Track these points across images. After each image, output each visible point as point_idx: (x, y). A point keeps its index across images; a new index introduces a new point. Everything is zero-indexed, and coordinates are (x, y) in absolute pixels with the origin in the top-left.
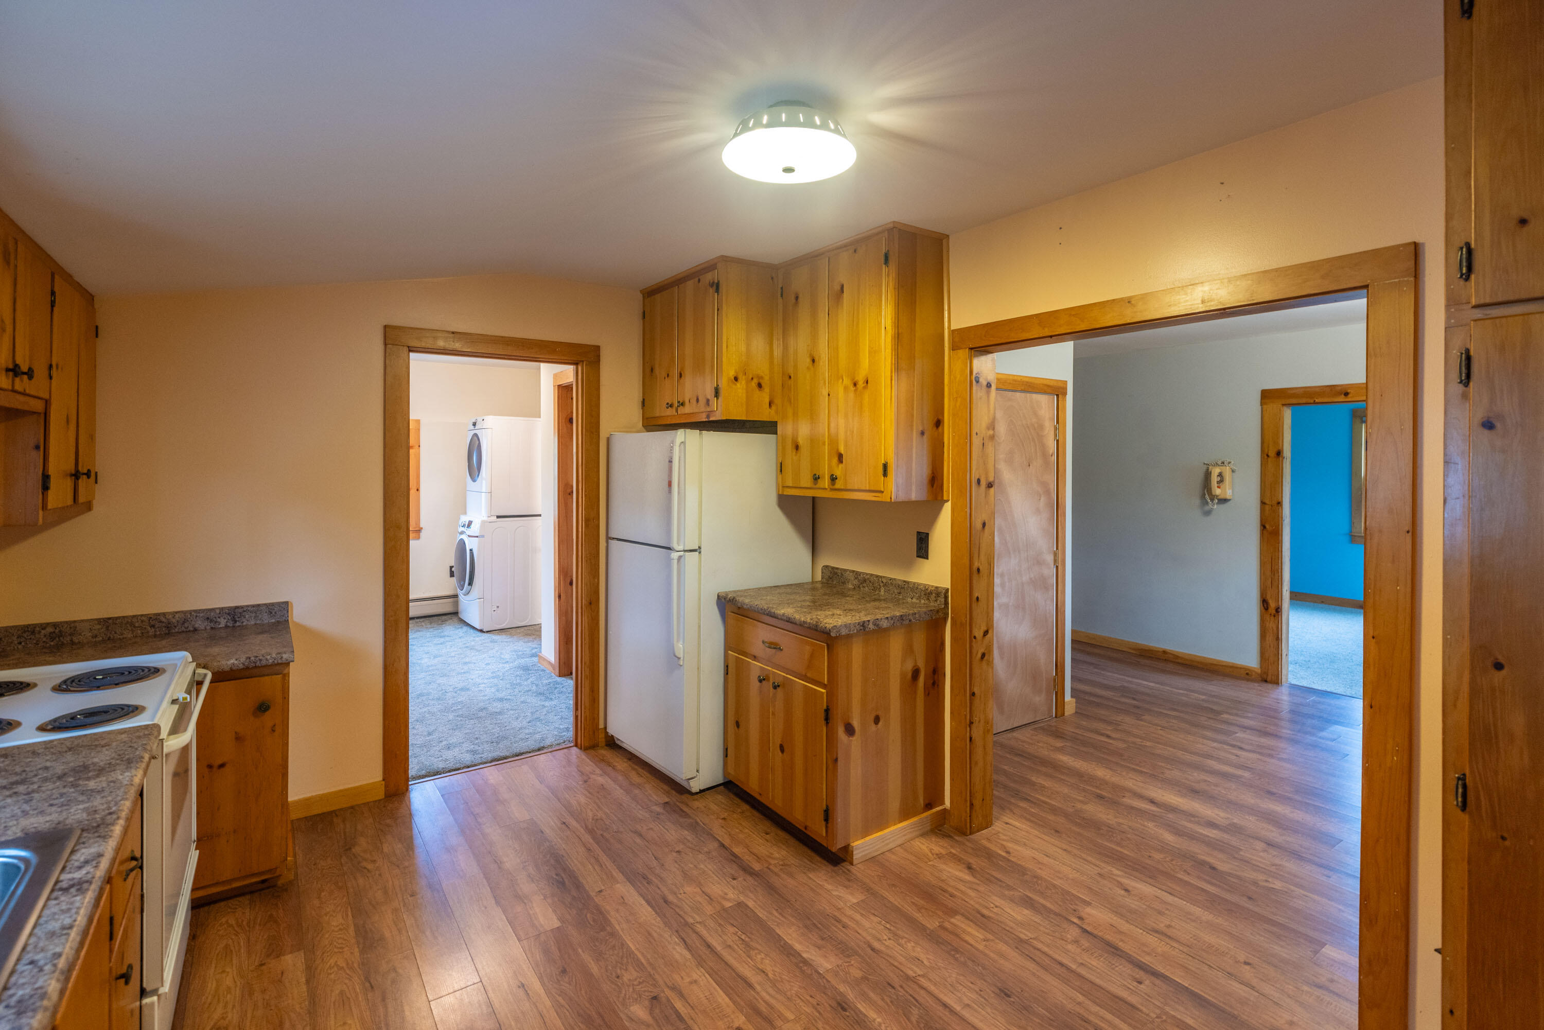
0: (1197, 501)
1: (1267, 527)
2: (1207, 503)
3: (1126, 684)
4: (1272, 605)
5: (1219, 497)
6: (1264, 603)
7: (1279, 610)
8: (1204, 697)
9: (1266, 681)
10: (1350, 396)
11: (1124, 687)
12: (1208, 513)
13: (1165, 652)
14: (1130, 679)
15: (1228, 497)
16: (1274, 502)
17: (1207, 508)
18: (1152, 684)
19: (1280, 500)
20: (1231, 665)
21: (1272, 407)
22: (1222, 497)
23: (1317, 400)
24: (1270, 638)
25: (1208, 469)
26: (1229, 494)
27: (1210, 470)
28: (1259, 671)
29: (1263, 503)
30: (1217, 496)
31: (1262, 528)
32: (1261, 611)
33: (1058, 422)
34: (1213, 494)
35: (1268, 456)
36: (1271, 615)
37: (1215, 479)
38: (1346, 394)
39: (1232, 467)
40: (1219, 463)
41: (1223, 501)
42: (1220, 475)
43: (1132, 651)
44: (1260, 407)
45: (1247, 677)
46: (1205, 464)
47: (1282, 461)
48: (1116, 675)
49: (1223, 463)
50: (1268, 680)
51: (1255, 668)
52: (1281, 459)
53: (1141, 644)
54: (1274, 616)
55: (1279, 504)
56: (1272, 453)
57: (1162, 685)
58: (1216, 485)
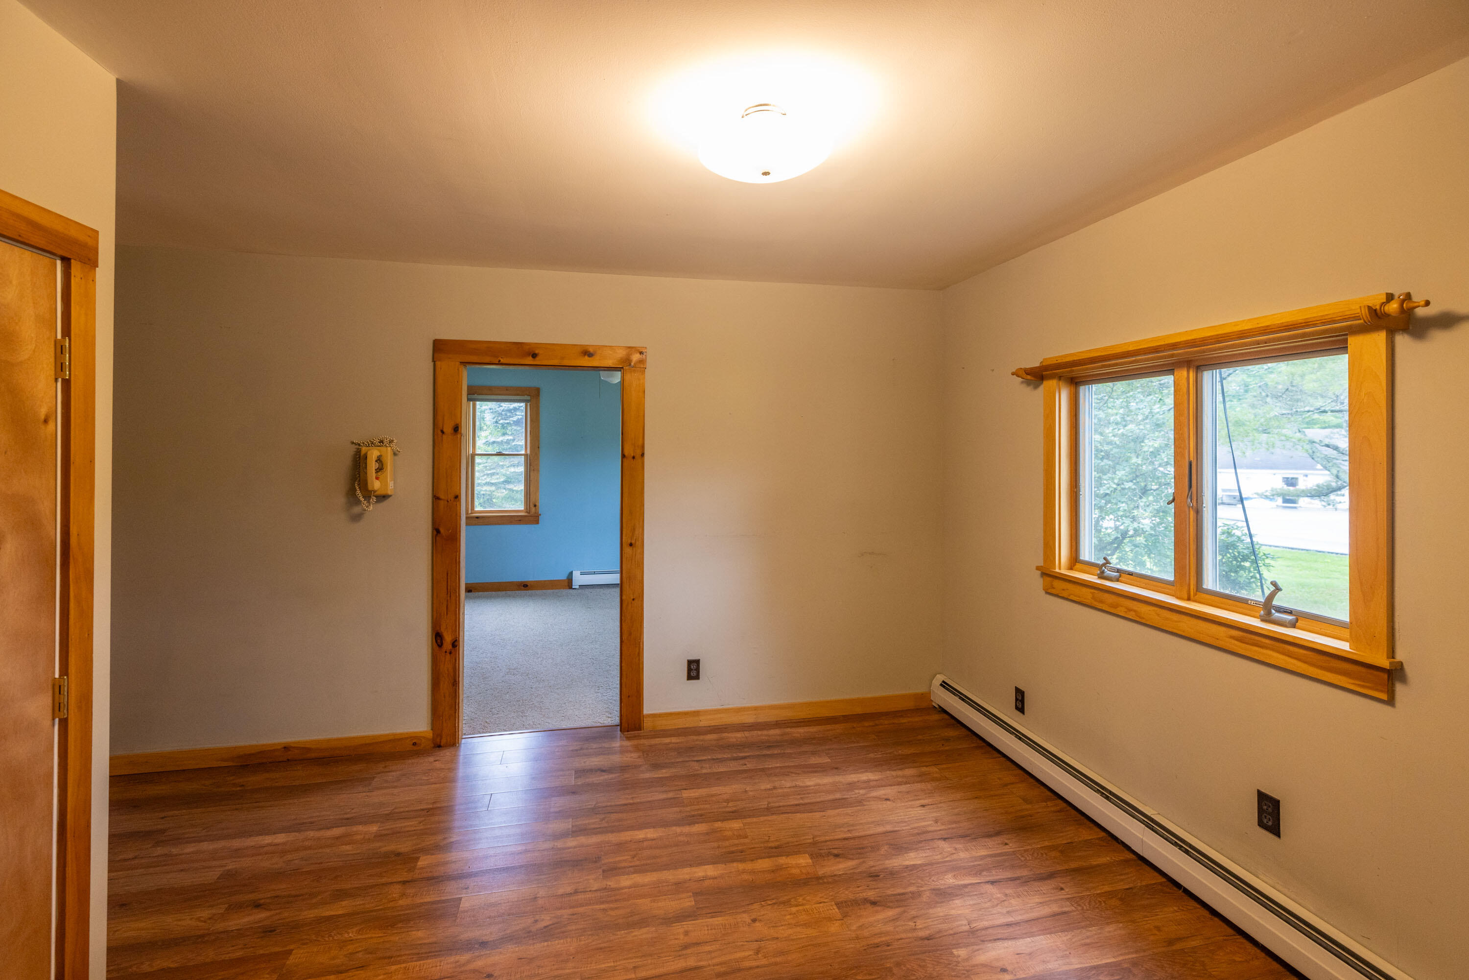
0: (341, 500)
1: (442, 530)
2: (358, 502)
3: (231, 865)
4: (448, 639)
5: (378, 493)
6: (438, 638)
7: (456, 643)
8: (374, 828)
9: (439, 746)
10: (537, 358)
11: (229, 875)
12: (357, 518)
13: (286, 748)
14: (236, 843)
15: (389, 493)
16: (451, 497)
17: (356, 510)
18: (281, 838)
19: (457, 494)
20: (391, 737)
21: (448, 365)
22: (380, 492)
23: (502, 361)
24: (445, 686)
25: (358, 452)
26: (390, 487)
27: (363, 452)
28: (431, 735)
29: (436, 498)
30: (375, 491)
31: (435, 533)
32: (433, 649)
33: (67, 331)
34: (370, 488)
35: (443, 432)
36: (446, 652)
37: (372, 466)
38: (534, 356)
39: (394, 447)
40: (376, 442)
41: (383, 498)
42: (379, 460)
43: (230, 764)
44: (432, 364)
45: (415, 748)
46: (353, 443)
47: (461, 438)
48: (206, 846)
49: (381, 442)
50: (442, 744)
51: (423, 732)
52: (459, 436)
53: (245, 747)
54: (450, 653)
55: (457, 497)
56: (448, 429)
57: (299, 831)
58: (374, 475)
